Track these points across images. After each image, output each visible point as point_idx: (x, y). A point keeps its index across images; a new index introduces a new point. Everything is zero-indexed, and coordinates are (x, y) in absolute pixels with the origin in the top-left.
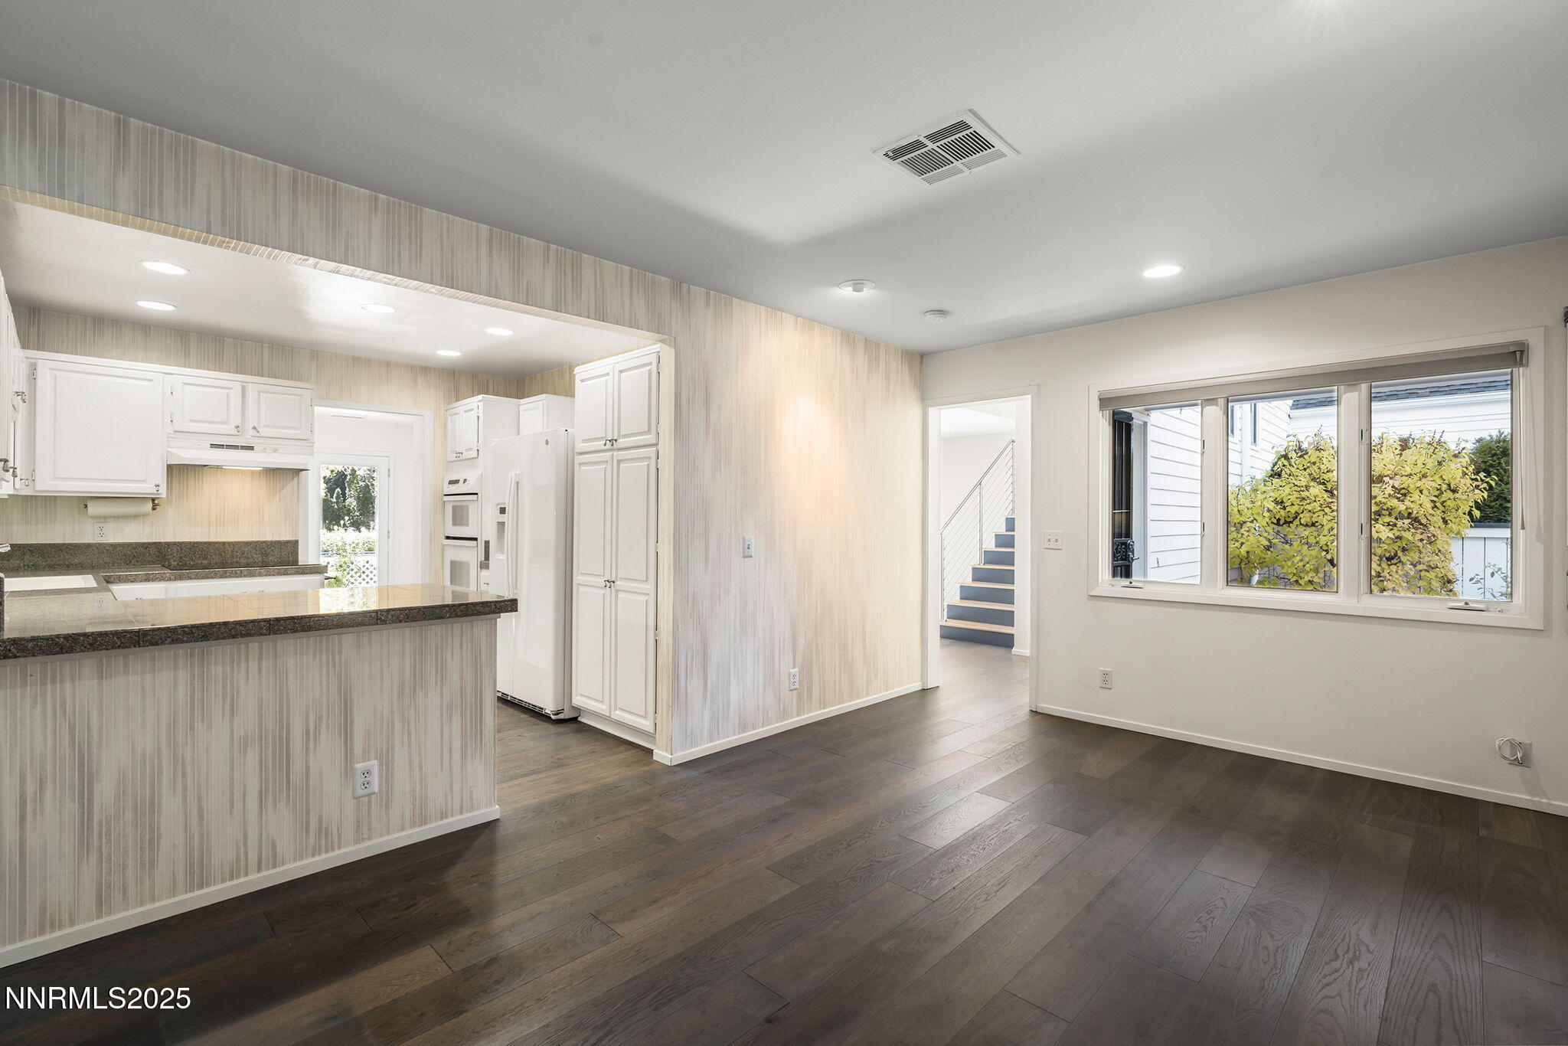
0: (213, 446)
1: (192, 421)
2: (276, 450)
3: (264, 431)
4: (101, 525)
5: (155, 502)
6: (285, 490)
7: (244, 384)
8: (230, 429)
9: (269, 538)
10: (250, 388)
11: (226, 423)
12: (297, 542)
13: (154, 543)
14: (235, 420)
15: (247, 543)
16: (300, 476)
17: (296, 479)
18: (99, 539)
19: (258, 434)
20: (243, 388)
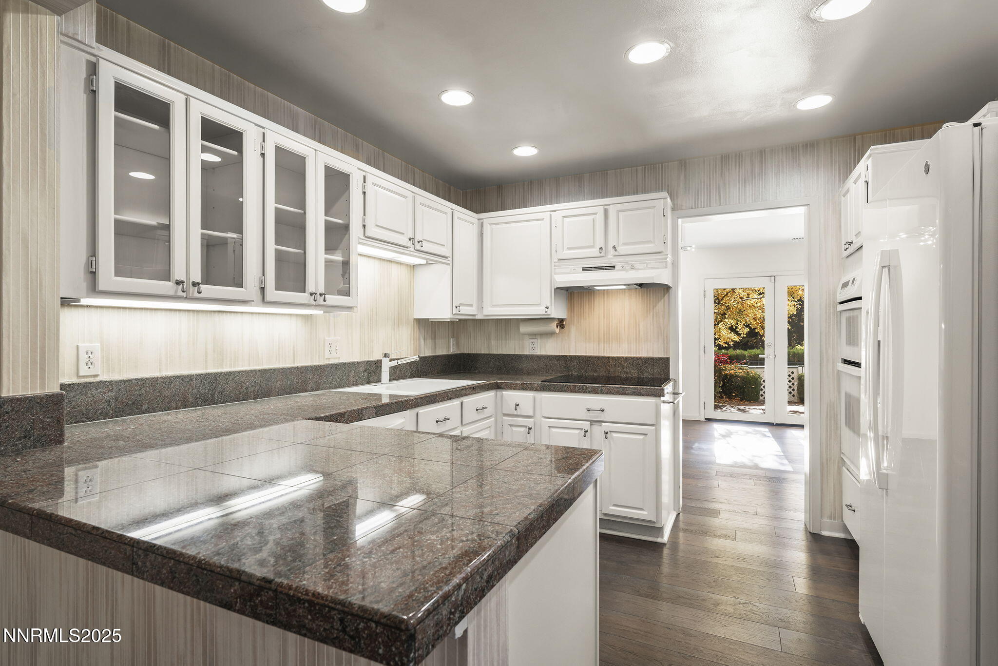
0: (585, 269)
1: (569, 249)
2: (632, 267)
3: (622, 249)
4: (533, 341)
5: (561, 323)
6: (657, 307)
7: (606, 207)
8: (595, 252)
9: (644, 355)
10: (612, 210)
11: (593, 247)
12: (668, 359)
13: (563, 356)
14: (600, 243)
15: (626, 359)
16: (670, 291)
17: (666, 296)
18: (532, 352)
19: (617, 253)
20: (606, 212)
